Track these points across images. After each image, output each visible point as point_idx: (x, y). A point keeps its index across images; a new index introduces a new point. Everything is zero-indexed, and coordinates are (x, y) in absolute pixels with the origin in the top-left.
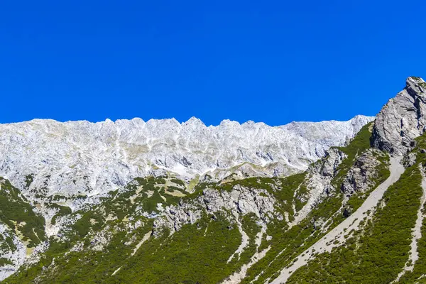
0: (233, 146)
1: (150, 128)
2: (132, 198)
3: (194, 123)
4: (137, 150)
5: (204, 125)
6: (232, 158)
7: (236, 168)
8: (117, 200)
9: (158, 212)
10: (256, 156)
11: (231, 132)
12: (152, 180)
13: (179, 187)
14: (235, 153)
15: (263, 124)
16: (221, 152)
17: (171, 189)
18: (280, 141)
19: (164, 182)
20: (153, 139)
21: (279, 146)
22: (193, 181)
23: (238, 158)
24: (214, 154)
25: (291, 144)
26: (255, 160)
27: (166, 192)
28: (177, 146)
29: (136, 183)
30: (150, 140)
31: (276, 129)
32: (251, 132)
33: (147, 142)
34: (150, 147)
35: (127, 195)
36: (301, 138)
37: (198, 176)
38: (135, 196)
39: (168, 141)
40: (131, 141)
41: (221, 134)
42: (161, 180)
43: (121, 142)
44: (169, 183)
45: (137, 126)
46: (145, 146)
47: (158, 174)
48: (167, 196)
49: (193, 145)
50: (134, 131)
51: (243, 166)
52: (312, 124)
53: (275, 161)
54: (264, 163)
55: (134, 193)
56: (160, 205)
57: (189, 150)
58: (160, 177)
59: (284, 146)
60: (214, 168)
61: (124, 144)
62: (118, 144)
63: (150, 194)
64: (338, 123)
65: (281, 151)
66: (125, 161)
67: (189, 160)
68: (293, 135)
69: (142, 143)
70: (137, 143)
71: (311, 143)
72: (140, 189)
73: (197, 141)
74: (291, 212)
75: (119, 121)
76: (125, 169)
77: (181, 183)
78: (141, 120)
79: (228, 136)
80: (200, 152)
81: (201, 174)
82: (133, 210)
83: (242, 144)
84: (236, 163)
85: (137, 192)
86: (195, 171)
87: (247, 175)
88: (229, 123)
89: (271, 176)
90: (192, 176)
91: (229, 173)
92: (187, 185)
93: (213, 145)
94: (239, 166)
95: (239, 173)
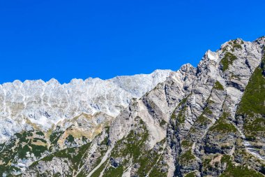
0: (77, 99)
1: (26, 87)
2: (13, 148)
3: (53, 83)
4: (18, 107)
5: (60, 84)
6: (75, 110)
7: (75, 119)
8: (5, 150)
9: (27, 158)
10: (90, 107)
11: (77, 88)
12: (25, 134)
13: (41, 137)
14: (78, 105)
15: (98, 79)
16: (69, 105)
17: (36, 140)
18: (107, 93)
19: (32, 135)
20: (28, 97)
21: (105, 97)
22: (50, 130)
23: (79, 110)
24: (65, 107)
25: (114, 94)
26: (89, 111)
27: (33, 143)
28: (42, 102)
29: (16, 137)
30: (25, 97)
31: (106, 82)
32: (90, 86)
33: (24, 100)
34: (25, 104)
35: (10, 146)
36: (120, 89)
37: (53, 126)
38: (15, 147)
39: (37, 99)
40: (13, 101)
41: (70, 90)
42: (30, 134)
43: (6, 102)
44: (35, 136)
45: (17, 87)
46: (22, 104)
47: (29, 128)
48: (32, 146)
49: (52, 101)
50: (15, 91)
51: (79, 118)
52: (128, 77)
53: (101, 110)
54: (94, 111)
55: (14, 144)
56: (28, 153)
57: (50, 105)
58: (29, 131)
59: (109, 97)
60: (64, 118)
61: (8, 102)
62: (5, 104)
63: (23, 144)
64: (144, 76)
65: (106, 102)
66: (9, 118)
67: (49, 113)
68: (115, 87)
69: (20, 102)
70: (17, 102)
71: (126, 93)
72: (18, 141)
73: (54, 97)
74: (77, 170)
75: (5, 84)
76: (10, 124)
77: (41, 133)
78: (20, 82)
79: (74, 92)
80: (56, 106)
81: (56, 124)
82: (13, 157)
83: (83, 98)
84: (77, 114)
85: (16, 143)
86: (53, 121)
87: (80, 125)
88: (76, 81)
89: (96, 122)
90: (50, 126)
91: (71, 124)
92: (45, 134)
93: (64, 99)
94: (77, 117)
95: (76, 124)
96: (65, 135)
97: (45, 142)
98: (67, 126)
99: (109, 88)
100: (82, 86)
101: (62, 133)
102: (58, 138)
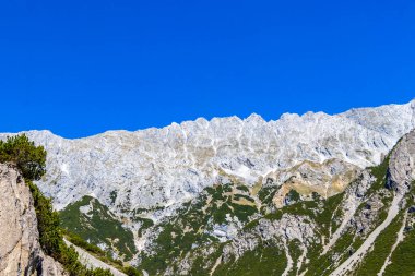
0: (293, 142)
1: (214, 127)
2: (204, 209)
3: (255, 120)
4: (204, 154)
5: (265, 122)
6: (292, 156)
7: (295, 168)
8: (191, 211)
9: (227, 223)
10: (316, 152)
11: (291, 126)
12: (219, 188)
13: (246, 194)
14: (296, 150)
15: (322, 113)
16: (282, 149)
17: (238, 197)
18: (338, 132)
19: (230, 190)
20: (217, 140)
21: (337, 138)
22: (257, 185)
23: (298, 156)
24: (275, 153)
25: (350, 134)
26: (315, 157)
27: (234, 201)
28: (241, 147)
29: (206, 193)
30: (214, 141)
31: (335, 118)
32: (311, 124)
33: (212, 143)
34: (215, 149)
35: (199, 205)
36: (360, 127)
37: (261, 179)
38: (206, 207)
39: (231, 142)
40: (197, 145)
41: (281, 130)
42: (228, 188)
43: (188, 146)
44: (236, 191)
45: (201, 127)
46: (211, 149)
47: (225, 181)
48: (234, 205)
49: (256, 145)
50: (199, 132)
51: (302, 167)
52: (370, 110)
53: (333, 156)
54: (323, 158)
55: (205, 203)
56: (228, 215)
57: (252, 150)
58: (227, 185)
59: (343, 138)
60: (276, 168)
61: (191, 148)
62: (185, 149)
63: (219, 204)
64: (397, 106)
65: (340, 144)
66: (194, 167)
67: (252, 161)
68: (351, 124)
69: (207, 146)
70: (203, 146)
71: (370, 132)
72: (210, 198)
73: (258, 140)
74: (327, 235)
75: (184, 123)
76: (195, 177)
77: (244, 188)
78: (205, 120)
79: (287, 131)
80: (262, 151)
81: (264, 176)
82: (205, 222)
83: (302, 139)
84: (296, 162)
85: (208, 201)
86: (259, 173)
87: (305, 176)
88: (288, 117)
89: (329, 174)
90: (255, 179)
91: (289, 175)
92: (251, 190)
93: (274, 142)
94: (298, 166)
95: (299, 175)
96: (283, 191)
97: (253, 201)
98: (283, 178)
99: (342, 126)
100: (298, 124)
101: (277, 188)
102: (273, 194)
